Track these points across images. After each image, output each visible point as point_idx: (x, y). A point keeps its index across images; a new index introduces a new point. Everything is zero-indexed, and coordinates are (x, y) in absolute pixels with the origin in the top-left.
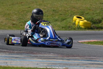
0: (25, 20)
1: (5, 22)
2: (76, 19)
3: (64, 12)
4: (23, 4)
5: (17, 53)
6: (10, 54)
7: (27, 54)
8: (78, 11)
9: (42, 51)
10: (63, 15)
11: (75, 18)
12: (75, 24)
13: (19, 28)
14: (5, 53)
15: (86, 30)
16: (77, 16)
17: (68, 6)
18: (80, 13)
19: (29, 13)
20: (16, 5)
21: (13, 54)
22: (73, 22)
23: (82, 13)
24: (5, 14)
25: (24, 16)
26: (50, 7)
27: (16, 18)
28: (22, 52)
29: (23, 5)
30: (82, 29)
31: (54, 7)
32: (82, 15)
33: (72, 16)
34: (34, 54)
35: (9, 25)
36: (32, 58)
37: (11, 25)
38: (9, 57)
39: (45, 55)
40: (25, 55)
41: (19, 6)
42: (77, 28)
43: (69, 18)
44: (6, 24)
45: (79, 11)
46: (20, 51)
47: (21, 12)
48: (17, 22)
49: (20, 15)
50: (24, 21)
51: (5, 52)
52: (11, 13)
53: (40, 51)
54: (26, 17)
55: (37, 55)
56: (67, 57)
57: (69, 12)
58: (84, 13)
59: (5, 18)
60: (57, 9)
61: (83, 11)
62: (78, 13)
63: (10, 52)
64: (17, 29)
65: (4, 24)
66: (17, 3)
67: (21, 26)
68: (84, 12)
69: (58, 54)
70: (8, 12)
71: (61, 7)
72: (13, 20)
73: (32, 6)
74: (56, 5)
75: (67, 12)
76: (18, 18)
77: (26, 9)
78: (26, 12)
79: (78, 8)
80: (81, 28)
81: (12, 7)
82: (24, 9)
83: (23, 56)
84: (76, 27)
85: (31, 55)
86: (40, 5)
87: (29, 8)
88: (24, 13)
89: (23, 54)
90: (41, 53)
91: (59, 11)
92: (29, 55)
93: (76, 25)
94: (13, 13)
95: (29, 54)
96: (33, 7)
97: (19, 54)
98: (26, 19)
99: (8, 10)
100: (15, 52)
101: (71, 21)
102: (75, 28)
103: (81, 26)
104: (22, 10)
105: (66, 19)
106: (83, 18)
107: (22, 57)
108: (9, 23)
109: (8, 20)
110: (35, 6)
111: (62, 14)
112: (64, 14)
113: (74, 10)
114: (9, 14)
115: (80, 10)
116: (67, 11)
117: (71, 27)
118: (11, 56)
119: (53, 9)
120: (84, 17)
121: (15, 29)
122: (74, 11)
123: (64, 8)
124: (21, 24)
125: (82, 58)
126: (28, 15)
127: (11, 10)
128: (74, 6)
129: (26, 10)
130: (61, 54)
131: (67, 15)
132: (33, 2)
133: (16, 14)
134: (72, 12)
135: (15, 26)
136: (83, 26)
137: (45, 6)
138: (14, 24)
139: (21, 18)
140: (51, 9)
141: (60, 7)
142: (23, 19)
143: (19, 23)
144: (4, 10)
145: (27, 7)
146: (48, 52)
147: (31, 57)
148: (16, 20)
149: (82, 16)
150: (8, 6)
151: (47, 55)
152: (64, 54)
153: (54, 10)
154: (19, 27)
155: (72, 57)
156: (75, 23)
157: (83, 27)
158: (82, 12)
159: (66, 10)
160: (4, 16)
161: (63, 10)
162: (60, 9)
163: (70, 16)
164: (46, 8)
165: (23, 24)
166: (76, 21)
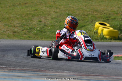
0: (30, 26)
1: (3, 29)
2: (99, 27)
3: (83, 16)
4: (27, 5)
5: (19, 70)
6: (10, 72)
7: (33, 72)
8: (101, 16)
9: (52, 69)
10: (81, 21)
11: (97, 24)
12: (97, 33)
13: (22, 38)
14: (3, 70)
15: (112, 41)
16: (100, 22)
17: (88, 8)
18: (103, 19)
19: (35, 18)
20: (18, 6)
21: (14, 71)
22: (95, 30)
23: (106, 19)
24: (4, 19)
25: (28, 21)
26: (63, 10)
27: (17, 23)
28: (26, 69)
29: (28, 7)
30: (107, 40)
31: (69, 10)
32: (107, 20)
33: (93, 22)
34: (42, 72)
35: (8, 34)
36: (39, 77)
37: (12, 33)
38: (9, 75)
39: (57, 73)
40: (31, 73)
41: (23, 8)
42: (100, 38)
43: (88, 25)
44: (4, 32)
45: (103, 15)
46: (24, 68)
47: (25, 16)
48: (20, 30)
49: (24, 20)
50: (28, 29)
51: (3, 68)
52: (11, 17)
53: (50, 68)
54: (32, 23)
55: (46, 73)
56: (87, 77)
57: (90, 16)
58: (110, 19)
59: (3, 24)
60: (73, 13)
61: (108, 15)
62: (101, 19)
63: (10, 69)
64: (19, 39)
65: (2, 32)
66: (20, 4)
67: (25, 34)
68: (110, 17)
69: (74, 73)
70: (7, 16)
71: (79, 10)
72: (14, 27)
73: (39, 8)
74: (72, 8)
75: (87, 17)
76: (20, 24)
77: (32, 12)
78: (31, 15)
79: (101, 11)
80: (105, 39)
81: (12, 9)
82: (28, 12)
83: (28, 74)
84: (99, 36)
85: (39, 73)
86: (50, 7)
87: (35, 11)
88: (28, 18)
89: (27, 72)
90: (52, 71)
91: (76, 15)
92: (36, 74)
93: (99, 34)
94: (14, 17)
95: (35, 72)
96: (41, 10)
97: (23, 72)
98: (32, 25)
99: (7, 13)
100: (17, 69)
101: (92, 29)
102: (98, 38)
103: (105, 35)
104: (27, 13)
105: (85, 26)
106: (108, 25)
107: (26, 76)
108: (9, 31)
109: (7, 27)
110: (44, 8)
111: (80, 19)
112: (83, 19)
113: (97, 14)
114: (8, 19)
115: (105, 14)
116: (86, 15)
117: (92, 36)
118: (11, 74)
119: (67, 13)
120: (110, 24)
121: (17, 38)
122: (96, 16)
123: (82, 12)
124: (24, 31)
125: (107, 77)
126: (34, 20)
127: (11, 13)
128: (96, 9)
129: (31, 14)
130: (78, 73)
131: (87, 20)
132: (41, 3)
133: (18, 18)
134: (93, 17)
135: (16, 34)
136: (107, 35)
137: (57, 8)
138: (15, 32)
139: (25, 24)
140: (65, 12)
141: (77, 10)
142: (27, 26)
143: (22, 30)
144: (2, 13)
145: (33, 9)
146: (61, 70)
147: (38, 75)
148: (18, 26)
149: (107, 22)
150: (7, 8)
151: (59, 74)
152: (82, 73)
153: (69, 13)
154: (22, 36)
155: (93, 77)
156: (98, 31)
157: (107, 37)
158: (107, 17)
159: (86, 13)
160: (3, 21)
161: (82, 14)
162: (78, 13)
163: (90, 22)
164: (58, 10)
165: (28, 32)
166: (98, 29)
